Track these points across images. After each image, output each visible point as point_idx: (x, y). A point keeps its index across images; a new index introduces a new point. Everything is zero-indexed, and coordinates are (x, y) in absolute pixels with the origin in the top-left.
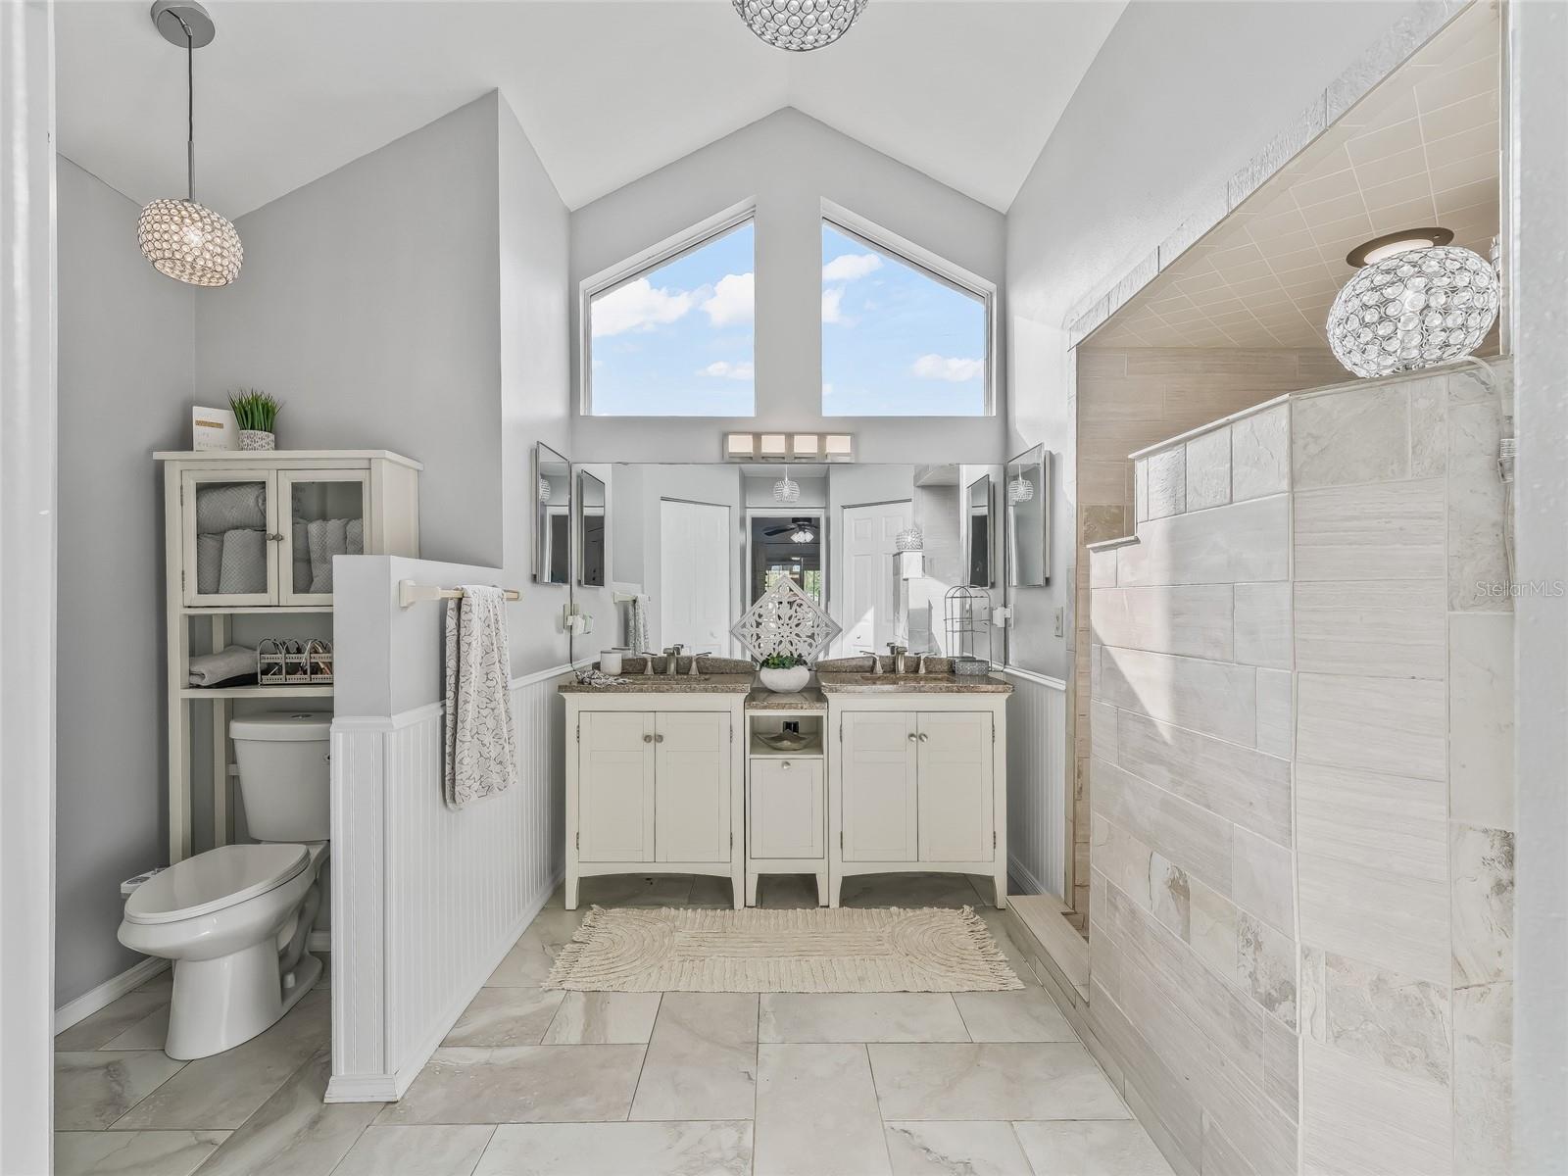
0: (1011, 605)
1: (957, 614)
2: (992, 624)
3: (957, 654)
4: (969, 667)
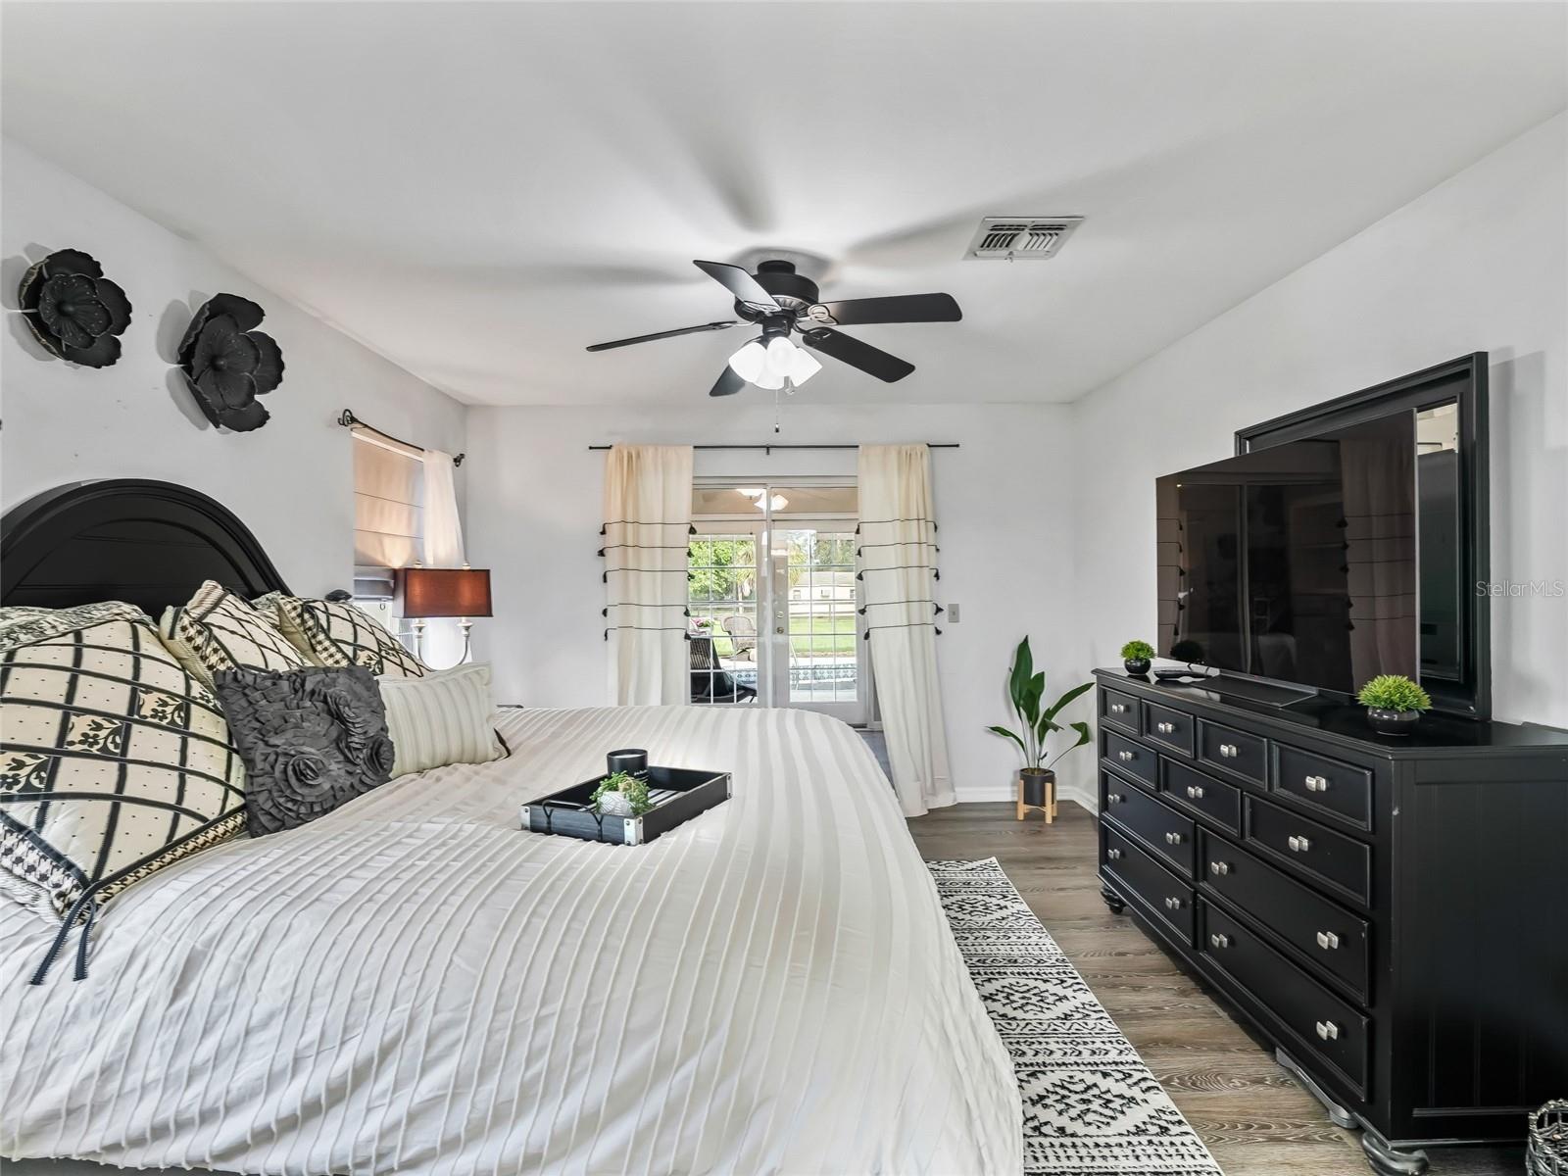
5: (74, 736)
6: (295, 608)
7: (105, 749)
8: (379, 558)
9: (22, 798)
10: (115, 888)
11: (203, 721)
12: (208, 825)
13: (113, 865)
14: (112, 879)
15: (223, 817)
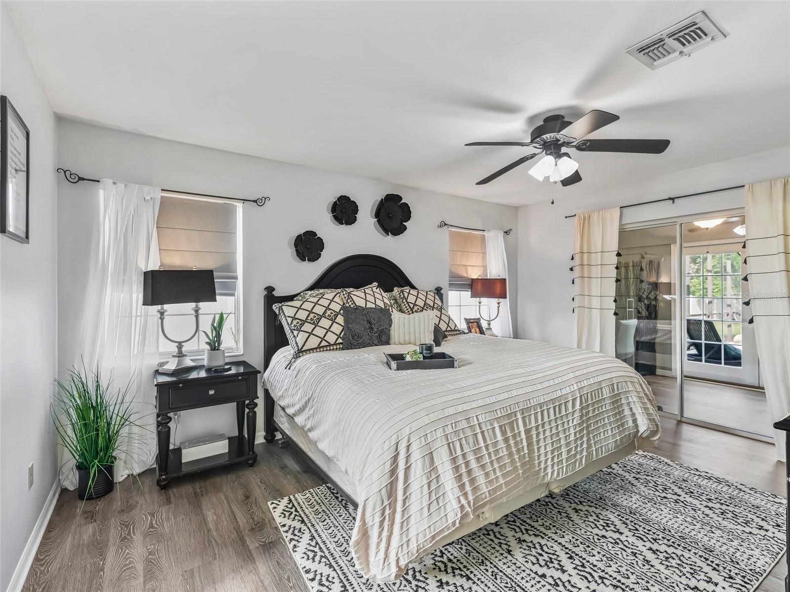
5: (309, 318)
6: (398, 291)
7: (314, 322)
8: (465, 275)
9: (296, 330)
10: (304, 353)
11: (340, 319)
12: (330, 345)
13: (304, 349)
14: (304, 351)
15: (335, 344)
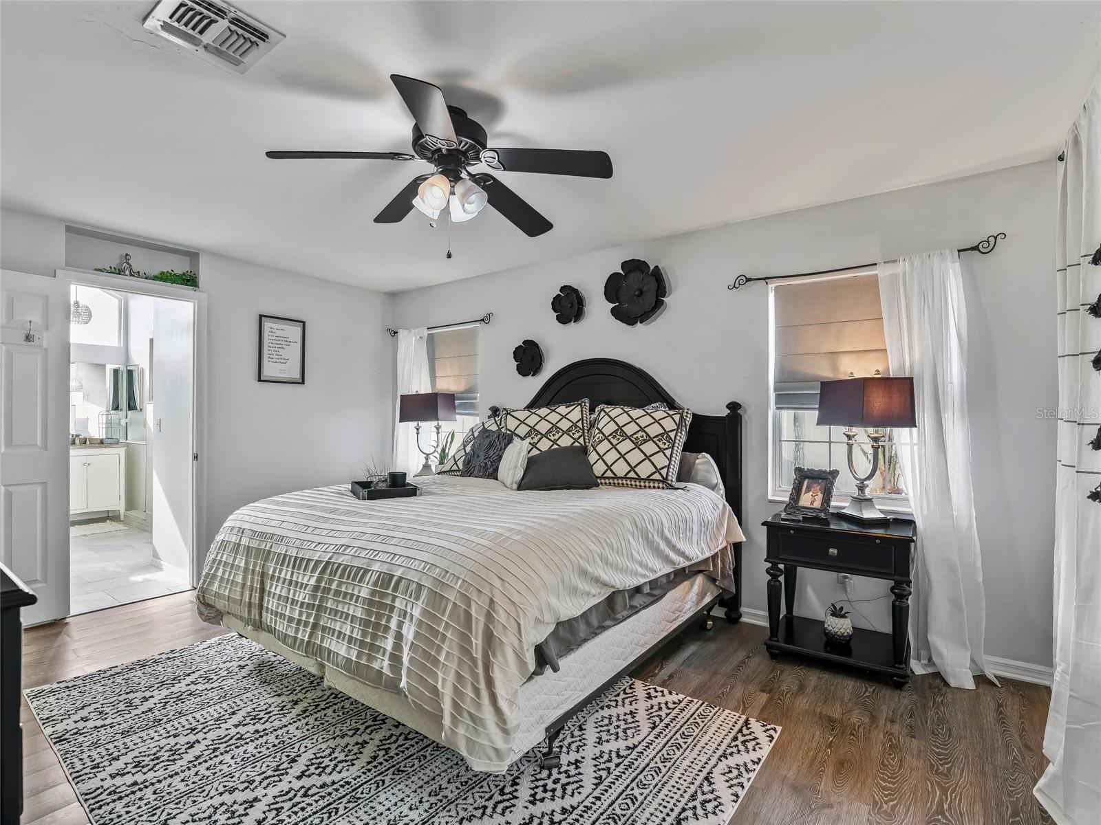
0: (129, 417)
1: (104, 421)
2: (120, 425)
3: (104, 437)
4: (109, 441)
